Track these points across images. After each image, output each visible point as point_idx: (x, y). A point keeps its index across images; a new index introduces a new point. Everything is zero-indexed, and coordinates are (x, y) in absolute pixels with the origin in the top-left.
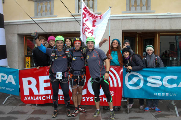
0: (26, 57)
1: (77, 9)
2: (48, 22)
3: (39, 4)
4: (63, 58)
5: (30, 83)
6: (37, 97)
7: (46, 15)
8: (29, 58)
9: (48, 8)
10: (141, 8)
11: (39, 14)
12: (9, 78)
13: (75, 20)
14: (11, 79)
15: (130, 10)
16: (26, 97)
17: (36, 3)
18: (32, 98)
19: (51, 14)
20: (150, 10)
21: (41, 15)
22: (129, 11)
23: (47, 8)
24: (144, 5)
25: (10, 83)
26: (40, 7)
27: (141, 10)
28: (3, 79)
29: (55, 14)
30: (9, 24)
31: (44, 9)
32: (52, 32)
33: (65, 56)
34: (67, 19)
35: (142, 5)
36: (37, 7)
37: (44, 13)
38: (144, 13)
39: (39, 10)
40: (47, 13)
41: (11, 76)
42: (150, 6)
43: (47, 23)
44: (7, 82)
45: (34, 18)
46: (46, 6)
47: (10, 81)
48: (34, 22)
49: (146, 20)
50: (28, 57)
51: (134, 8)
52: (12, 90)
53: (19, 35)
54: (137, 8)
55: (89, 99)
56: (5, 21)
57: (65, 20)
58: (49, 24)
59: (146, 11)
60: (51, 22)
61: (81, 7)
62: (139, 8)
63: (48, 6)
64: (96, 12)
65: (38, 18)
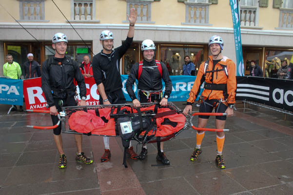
1: (73, 15)
2: (38, 29)
3: (26, 5)
5: (35, 92)
6: (44, 105)
10: (142, 18)
11: (25, 17)
12: (11, 89)
13: (71, 27)
14: (14, 90)
16: (31, 106)
17: (21, 3)
18: (38, 106)
19: (42, 18)
20: (150, 20)
21: (29, 19)
23: (37, 11)
24: (144, 16)
25: (12, 94)
26: (26, 8)
27: (142, 20)
28: (3, 90)
29: (46, 19)
31: (32, 11)
32: (44, 40)
34: (61, 26)
35: (142, 16)
36: (23, 8)
37: (33, 17)
38: (145, 23)
39: (26, 13)
40: (36, 17)
41: (14, 87)
42: (150, 17)
43: (37, 30)
44: (9, 93)
45: (20, 21)
46: (35, 9)
47: (12, 91)
52: (16, 101)
55: (93, 104)
57: (60, 27)
58: (40, 30)
60: (42, 29)
61: (77, 13)
62: (140, 18)
63: (38, 8)
64: (94, 20)
65: (25, 21)
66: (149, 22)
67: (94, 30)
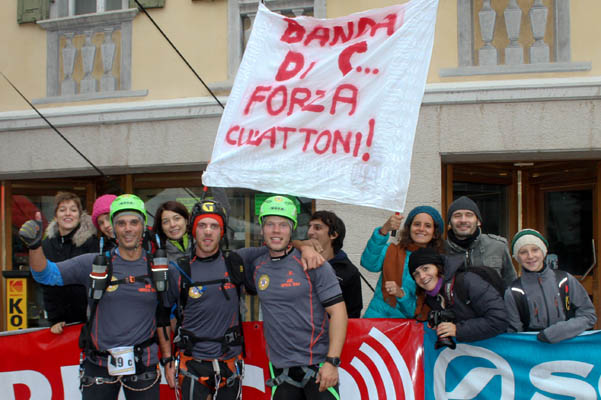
0: (9, 280)
2: (106, 124)
3: (68, 41)
4: (142, 290)
7: (98, 90)
8: (20, 284)
9: (108, 60)
10: (527, 52)
11: (65, 86)
15: (475, 61)
17: (54, 35)
19: (121, 84)
20: (567, 59)
21: (77, 92)
22: (470, 68)
23: (103, 58)
24: (537, 39)
26: (70, 52)
27: (527, 58)
29: (137, 84)
31: (88, 62)
32: (127, 167)
33: (147, 283)
34: (190, 107)
35: (528, 40)
36: (59, 54)
37: (91, 81)
38: (541, 73)
39: (68, 69)
40: (102, 82)
42: (565, 44)
43: (102, 128)
45: (46, 103)
46: (98, 52)
48: (42, 123)
49: (549, 104)
50: (15, 280)
51: (494, 52)
54: (508, 50)
57: (184, 113)
58: (113, 129)
59: (548, 65)
60: (118, 123)
62: (517, 52)
63: (109, 49)
65: (63, 102)
66: (560, 64)
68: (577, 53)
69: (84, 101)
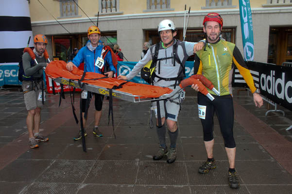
0: (55, 58)
1: (101, 8)
2: (73, 23)
3: (64, 4)
6: (59, 87)
7: (71, 15)
8: (57, 59)
9: (73, 9)
10: (161, 6)
11: (64, 14)
13: (99, 20)
15: (150, 8)
16: (51, 88)
17: (61, 2)
18: (55, 89)
19: (76, 14)
21: (67, 16)
22: (150, 10)
24: (163, 3)
26: (65, 7)
27: (161, 8)
29: (79, 14)
30: (36, 25)
31: (69, 9)
35: (161, 3)
36: (62, 8)
38: (164, 11)
39: (64, 10)
40: (72, 13)
42: (169, 4)
45: (60, 18)
46: (71, 6)
51: (154, 6)
53: (46, 35)
54: (157, 6)
56: (32, 22)
60: (76, 23)
61: (104, 6)
62: (159, 6)
63: (73, 6)
64: (118, 12)
65: (64, 18)
66: (168, 9)
67: (118, 21)
68: (172, 6)
69: (68, 18)
